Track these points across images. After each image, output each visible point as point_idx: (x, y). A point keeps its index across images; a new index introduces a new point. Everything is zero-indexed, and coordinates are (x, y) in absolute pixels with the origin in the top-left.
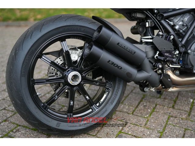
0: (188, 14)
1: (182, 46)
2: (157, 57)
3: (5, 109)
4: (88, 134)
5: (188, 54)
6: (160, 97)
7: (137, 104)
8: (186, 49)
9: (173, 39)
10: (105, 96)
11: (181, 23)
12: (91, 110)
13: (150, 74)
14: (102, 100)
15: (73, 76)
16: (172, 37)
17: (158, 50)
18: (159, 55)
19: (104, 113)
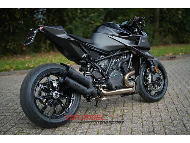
0: (106, 60)
1: (106, 75)
2: (95, 81)
3: (8, 123)
4: (64, 126)
5: (109, 79)
6: (97, 108)
7: (85, 112)
8: (108, 76)
9: (101, 72)
10: (71, 104)
11: (104, 64)
12: (65, 112)
13: (93, 90)
14: (70, 106)
15: (56, 93)
16: (101, 71)
17: (95, 78)
18: (95, 80)
19: (72, 112)
